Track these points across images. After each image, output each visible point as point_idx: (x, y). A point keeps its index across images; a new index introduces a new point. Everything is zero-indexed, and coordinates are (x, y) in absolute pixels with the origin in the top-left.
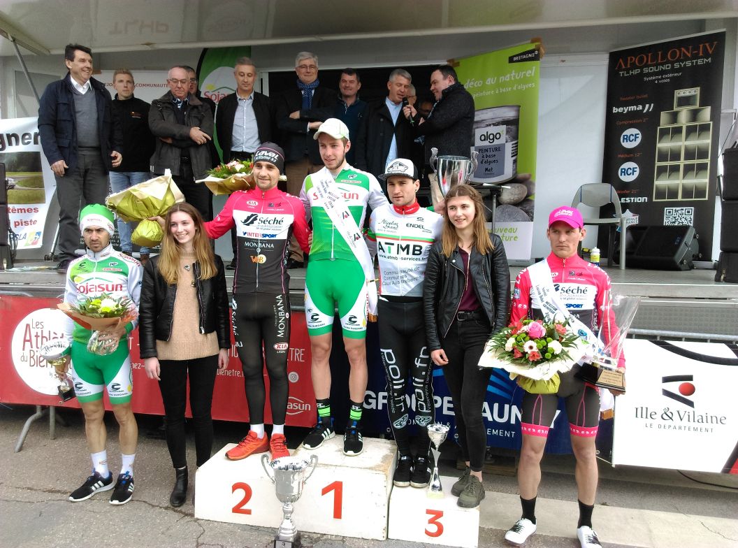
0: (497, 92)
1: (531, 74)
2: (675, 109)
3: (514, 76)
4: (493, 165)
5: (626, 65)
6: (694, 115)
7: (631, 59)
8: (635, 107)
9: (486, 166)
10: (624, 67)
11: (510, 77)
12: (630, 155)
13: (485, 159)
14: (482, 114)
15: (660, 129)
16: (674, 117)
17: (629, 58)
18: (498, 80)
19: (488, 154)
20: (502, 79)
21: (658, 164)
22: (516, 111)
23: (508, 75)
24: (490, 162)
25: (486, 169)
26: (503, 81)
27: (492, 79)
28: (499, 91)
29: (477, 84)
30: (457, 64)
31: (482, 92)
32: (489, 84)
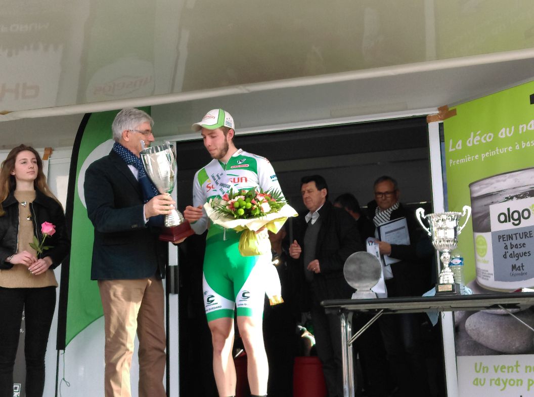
0: (517, 148)
4: (522, 260)
9: (513, 261)
13: (510, 251)
14: (498, 181)
18: (517, 130)
19: (514, 242)
24: (518, 256)
25: (514, 267)
26: (524, 130)
27: (508, 129)
28: (520, 146)
29: (485, 139)
30: (454, 113)
31: (494, 149)
32: (504, 136)
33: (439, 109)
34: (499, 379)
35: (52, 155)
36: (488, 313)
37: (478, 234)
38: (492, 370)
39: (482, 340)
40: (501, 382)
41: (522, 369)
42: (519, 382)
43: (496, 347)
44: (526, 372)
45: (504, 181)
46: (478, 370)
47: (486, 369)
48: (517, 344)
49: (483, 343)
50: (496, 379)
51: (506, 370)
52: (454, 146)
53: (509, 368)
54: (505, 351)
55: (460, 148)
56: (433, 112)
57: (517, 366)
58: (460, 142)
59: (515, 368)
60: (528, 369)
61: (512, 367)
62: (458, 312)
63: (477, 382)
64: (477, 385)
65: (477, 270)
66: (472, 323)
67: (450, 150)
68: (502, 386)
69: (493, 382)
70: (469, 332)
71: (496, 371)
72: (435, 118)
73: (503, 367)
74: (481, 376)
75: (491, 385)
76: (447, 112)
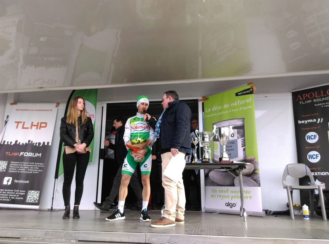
0: (230, 111)
1: (249, 101)
3: (240, 103)
4: (231, 152)
5: (303, 98)
7: (305, 95)
8: (312, 120)
10: (301, 99)
11: (237, 103)
12: (313, 147)
14: (223, 123)
17: (304, 95)
18: (230, 105)
19: (228, 145)
20: (232, 105)
22: (242, 121)
23: (236, 103)
24: (229, 150)
26: (233, 105)
27: (227, 105)
28: (231, 111)
29: (219, 108)
30: (208, 99)
31: (222, 112)
32: (225, 107)
33: (203, 97)
34: (221, 195)
35: (59, 106)
36: (217, 171)
37: (215, 142)
38: (218, 192)
39: (215, 181)
40: (221, 196)
41: (229, 192)
42: (228, 197)
43: (220, 183)
44: (231, 193)
45: (225, 123)
46: (213, 191)
47: (216, 192)
48: (228, 183)
49: (215, 182)
50: (219, 195)
51: (223, 192)
52: (207, 111)
53: (224, 191)
54: (223, 185)
55: (210, 111)
56: (200, 98)
57: (228, 190)
58: (210, 109)
59: (227, 191)
60: (232, 192)
61: (226, 191)
62: (206, 170)
63: (212, 196)
64: (212, 197)
65: (214, 155)
66: (211, 174)
67: (206, 112)
68: (222, 198)
69: (218, 196)
70: (210, 177)
71: (220, 192)
72: (201, 100)
73: (222, 191)
74: (214, 194)
75: (218, 197)
76: (205, 98)
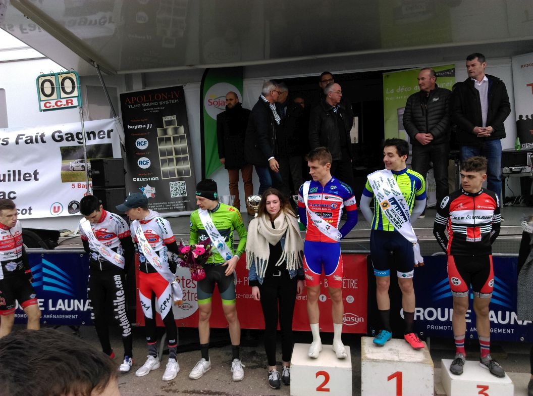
2: (165, 127)
6: (176, 130)
7: (134, 99)
8: (141, 126)
10: (130, 103)
12: (143, 153)
15: (158, 138)
16: (165, 132)
21: (161, 158)
